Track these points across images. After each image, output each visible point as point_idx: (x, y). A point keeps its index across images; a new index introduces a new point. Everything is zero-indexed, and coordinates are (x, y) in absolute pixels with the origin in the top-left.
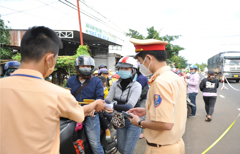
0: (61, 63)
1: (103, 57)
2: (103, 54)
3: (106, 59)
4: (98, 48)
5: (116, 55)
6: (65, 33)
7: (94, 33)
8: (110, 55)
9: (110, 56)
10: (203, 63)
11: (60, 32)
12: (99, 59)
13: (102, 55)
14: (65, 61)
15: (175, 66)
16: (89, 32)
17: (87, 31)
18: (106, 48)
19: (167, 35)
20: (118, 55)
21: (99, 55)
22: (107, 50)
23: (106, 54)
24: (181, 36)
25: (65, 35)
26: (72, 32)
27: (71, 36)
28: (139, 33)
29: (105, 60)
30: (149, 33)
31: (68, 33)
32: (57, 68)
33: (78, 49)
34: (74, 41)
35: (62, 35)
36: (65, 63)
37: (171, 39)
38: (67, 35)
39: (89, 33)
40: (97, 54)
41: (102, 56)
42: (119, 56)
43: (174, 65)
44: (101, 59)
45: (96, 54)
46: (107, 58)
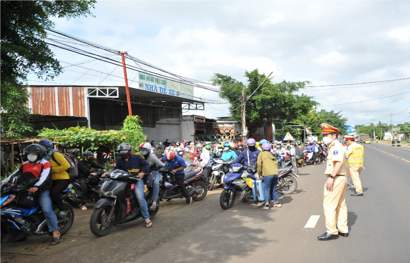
0: (103, 139)
1: (173, 122)
2: (172, 117)
3: (178, 126)
4: (163, 108)
5: (196, 118)
6: (106, 90)
7: (154, 88)
8: (184, 118)
9: (185, 120)
10: (380, 123)
11: (98, 89)
12: (166, 126)
13: (170, 119)
14: (108, 137)
15: (311, 133)
16: (145, 85)
17: (140, 85)
18: (176, 107)
19: (284, 82)
20: (199, 119)
21: (166, 120)
22: (180, 110)
23: (178, 117)
24: (308, 82)
25: (106, 94)
26: (117, 89)
27: (115, 94)
28: (235, 80)
29: (175, 127)
30: (250, 81)
31: (110, 91)
32: (99, 146)
33: (126, 120)
34: (120, 101)
35: (100, 94)
36: (109, 140)
37: (293, 87)
38: (109, 93)
39: (144, 88)
40: (161, 118)
41: (171, 121)
42: (202, 119)
43: (310, 130)
44: (169, 125)
45: (159, 117)
46: (180, 124)
